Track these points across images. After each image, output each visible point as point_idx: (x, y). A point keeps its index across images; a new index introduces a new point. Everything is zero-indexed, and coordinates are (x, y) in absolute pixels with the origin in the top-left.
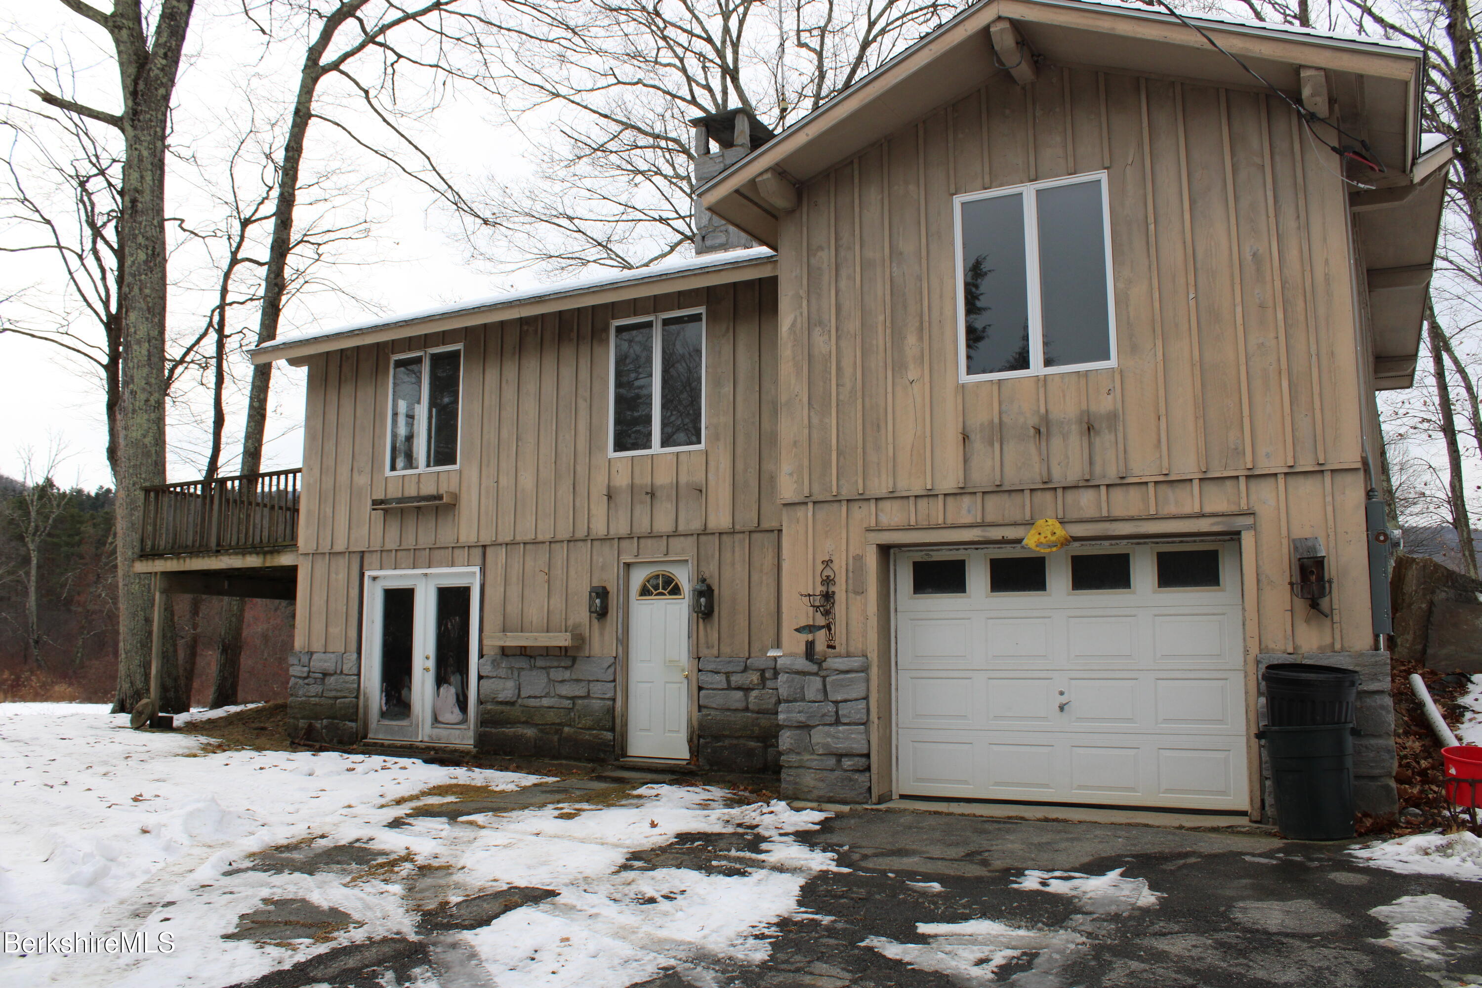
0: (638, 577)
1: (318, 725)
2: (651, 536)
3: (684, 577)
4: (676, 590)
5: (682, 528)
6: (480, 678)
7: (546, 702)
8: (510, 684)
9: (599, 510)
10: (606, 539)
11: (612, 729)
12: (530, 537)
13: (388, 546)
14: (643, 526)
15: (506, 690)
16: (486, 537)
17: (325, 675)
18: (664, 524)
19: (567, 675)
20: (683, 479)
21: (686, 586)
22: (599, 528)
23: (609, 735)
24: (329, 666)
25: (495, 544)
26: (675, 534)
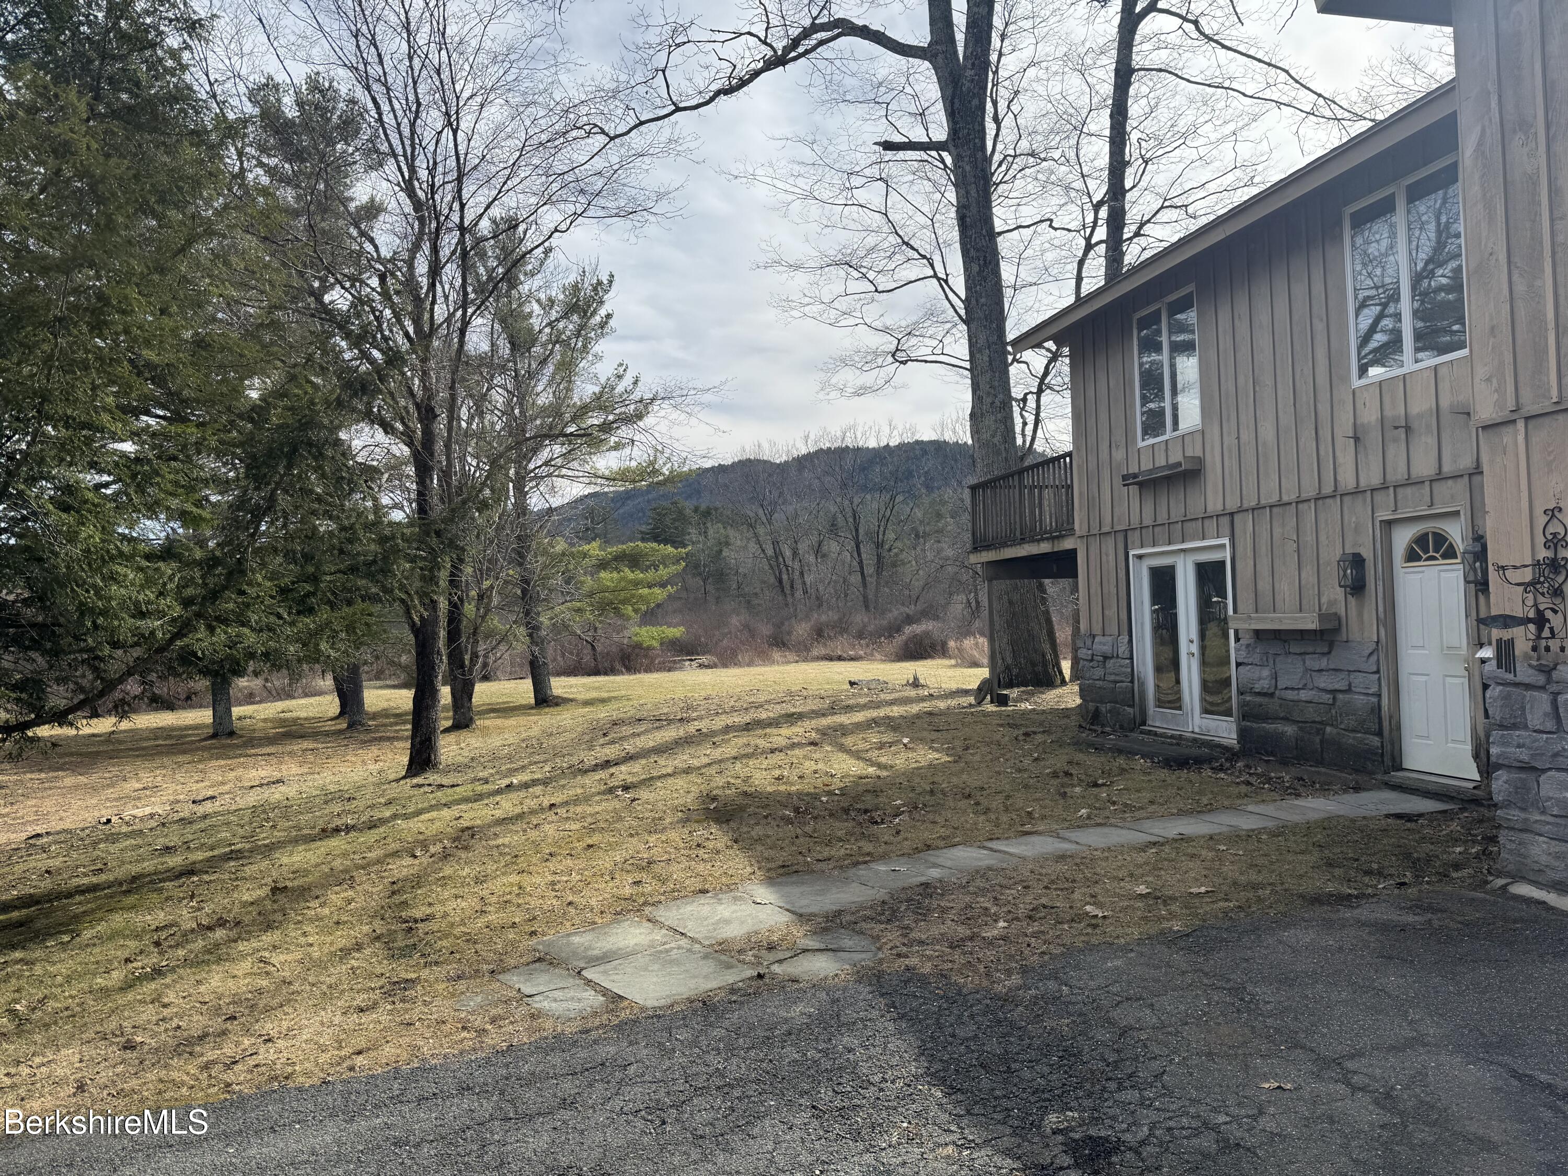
0: (1403, 538)
1: (1103, 709)
2: (1410, 482)
3: (1456, 533)
4: (1450, 553)
5: (1447, 469)
6: (1238, 665)
7: (1304, 695)
8: (1266, 672)
9: (1346, 458)
10: (1357, 492)
11: (1380, 733)
12: (1274, 499)
13: (1145, 523)
14: (1398, 473)
15: (1262, 678)
16: (1232, 505)
17: (1106, 658)
18: (1424, 467)
19: (1324, 663)
20: (1445, 403)
21: (1460, 546)
22: (1348, 480)
23: (1376, 741)
24: (1107, 649)
25: (1241, 510)
26: (1439, 477)
